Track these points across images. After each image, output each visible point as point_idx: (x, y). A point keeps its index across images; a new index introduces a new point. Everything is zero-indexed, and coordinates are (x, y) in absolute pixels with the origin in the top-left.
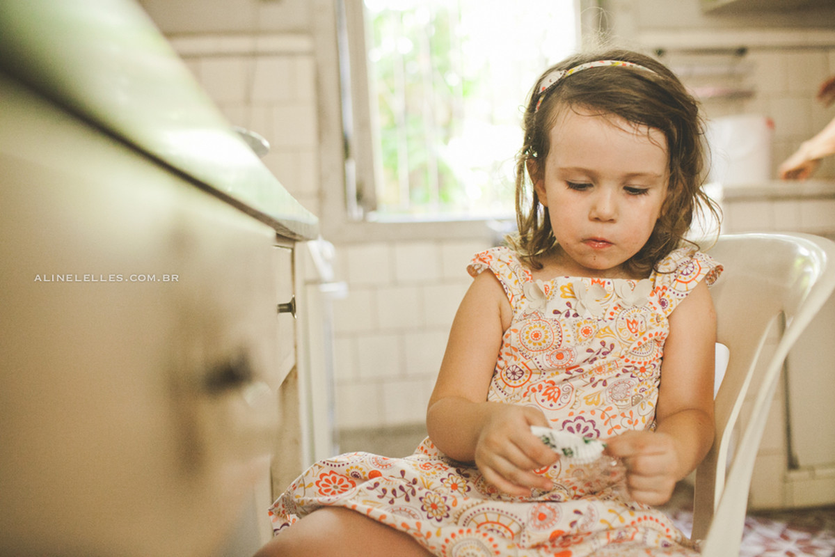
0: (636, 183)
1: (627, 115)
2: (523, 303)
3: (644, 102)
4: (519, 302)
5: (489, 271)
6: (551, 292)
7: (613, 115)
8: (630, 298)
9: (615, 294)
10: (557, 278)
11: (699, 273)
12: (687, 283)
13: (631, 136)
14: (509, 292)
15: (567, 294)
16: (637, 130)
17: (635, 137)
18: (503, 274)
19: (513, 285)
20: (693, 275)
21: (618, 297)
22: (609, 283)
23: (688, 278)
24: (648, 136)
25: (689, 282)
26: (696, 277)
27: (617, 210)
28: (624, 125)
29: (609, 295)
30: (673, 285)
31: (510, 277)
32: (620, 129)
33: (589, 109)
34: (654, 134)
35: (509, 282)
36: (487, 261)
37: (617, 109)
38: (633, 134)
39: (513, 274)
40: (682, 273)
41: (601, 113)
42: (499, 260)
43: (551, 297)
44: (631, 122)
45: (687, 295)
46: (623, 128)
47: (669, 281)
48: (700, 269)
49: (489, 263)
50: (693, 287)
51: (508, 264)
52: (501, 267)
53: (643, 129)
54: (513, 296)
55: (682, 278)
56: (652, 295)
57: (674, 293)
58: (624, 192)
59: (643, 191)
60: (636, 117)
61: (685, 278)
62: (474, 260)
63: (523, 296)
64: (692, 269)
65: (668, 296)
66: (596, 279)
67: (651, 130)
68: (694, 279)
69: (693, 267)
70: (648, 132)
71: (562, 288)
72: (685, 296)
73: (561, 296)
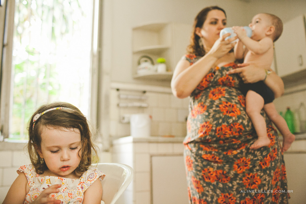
0: (73, 146)
1: (66, 126)
2: (33, 185)
3: (70, 121)
4: (32, 184)
5: (23, 172)
6: (43, 181)
7: (61, 127)
8: (71, 185)
9: (66, 184)
10: (46, 177)
11: (95, 178)
12: (91, 181)
13: (68, 133)
14: (29, 180)
15: (48, 182)
16: (70, 130)
17: (70, 132)
18: (28, 174)
19: (31, 178)
20: (93, 179)
21: (67, 184)
22: (65, 179)
23: (91, 179)
24: (74, 131)
25: (92, 181)
26: (94, 179)
27: (69, 156)
28: (66, 129)
29: (64, 184)
30: (86, 182)
31: (30, 175)
32: (65, 131)
33: (53, 127)
34: (76, 130)
35: (29, 177)
36: (23, 169)
37: (62, 125)
38: (69, 132)
39: (31, 174)
40: (90, 178)
41: (57, 127)
42: (28, 169)
43: (43, 183)
44: (68, 128)
45: (90, 185)
46: (65, 130)
47: (85, 180)
48: (96, 176)
49: (24, 170)
50: (92, 183)
51: (30, 170)
52: (28, 171)
53: (72, 129)
54: (30, 182)
55: (90, 179)
56: (79, 185)
57: (86, 184)
58: (70, 149)
59: (76, 148)
60: (69, 126)
61: (90, 180)
62: (19, 168)
63: (34, 182)
64: (93, 176)
65: (84, 185)
66: (60, 178)
67: (75, 129)
68: (93, 180)
69: (94, 176)
70: (74, 130)
71: (47, 180)
72: (90, 186)
73: (46, 183)
